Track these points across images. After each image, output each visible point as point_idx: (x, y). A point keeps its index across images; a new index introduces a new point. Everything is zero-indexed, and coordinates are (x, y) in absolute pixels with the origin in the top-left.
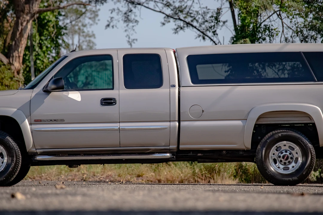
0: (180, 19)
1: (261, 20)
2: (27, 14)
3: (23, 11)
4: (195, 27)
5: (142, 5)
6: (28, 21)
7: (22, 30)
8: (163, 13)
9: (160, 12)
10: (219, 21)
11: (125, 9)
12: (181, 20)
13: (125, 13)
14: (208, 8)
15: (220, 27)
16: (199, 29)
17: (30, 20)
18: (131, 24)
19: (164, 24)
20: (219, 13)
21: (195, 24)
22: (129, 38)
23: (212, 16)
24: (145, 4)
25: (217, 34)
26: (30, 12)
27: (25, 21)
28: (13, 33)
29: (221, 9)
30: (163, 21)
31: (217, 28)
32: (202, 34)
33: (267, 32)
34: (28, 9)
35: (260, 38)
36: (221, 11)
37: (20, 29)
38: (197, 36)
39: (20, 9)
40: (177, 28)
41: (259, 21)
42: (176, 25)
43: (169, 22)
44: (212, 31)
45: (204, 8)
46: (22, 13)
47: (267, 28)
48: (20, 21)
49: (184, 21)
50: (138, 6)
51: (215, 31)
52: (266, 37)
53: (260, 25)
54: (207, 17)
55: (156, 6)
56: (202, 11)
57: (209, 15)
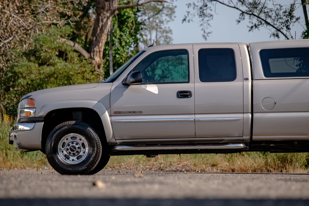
0: (253, 14)
2: (107, 11)
3: (103, 8)
4: (268, 24)
5: (217, 1)
6: (108, 18)
7: (102, 26)
8: (237, 9)
9: (235, 7)
10: (293, 17)
12: (255, 15)
13: (201, 8)
14: (281, 5)
15: (293, 22)
17: (110, 16)
18: (206, 19)
19: (239, 22)
20: (293, 8)
22: (204, 32)
23: (285, 12)
25: (290, 29)
26: (110, 9)
27: (105, 17)
28: (94, 29)
29: (294, 4)
30: (238, 19)
31: (291, 22)
34: (109, 6)
36: (294, 6)
37: (100, 25)
39: (101, 6)
40: (252, 26)
42: (250, 23)
43: (244, 19)
45: (277, 5)
46: (102, 10)
48: (100, 17)
49: (258, 17)
51: (289, 25)
54: (281, 12)
55: (231, 2)
56: (276, 8)
57: (283, 11)
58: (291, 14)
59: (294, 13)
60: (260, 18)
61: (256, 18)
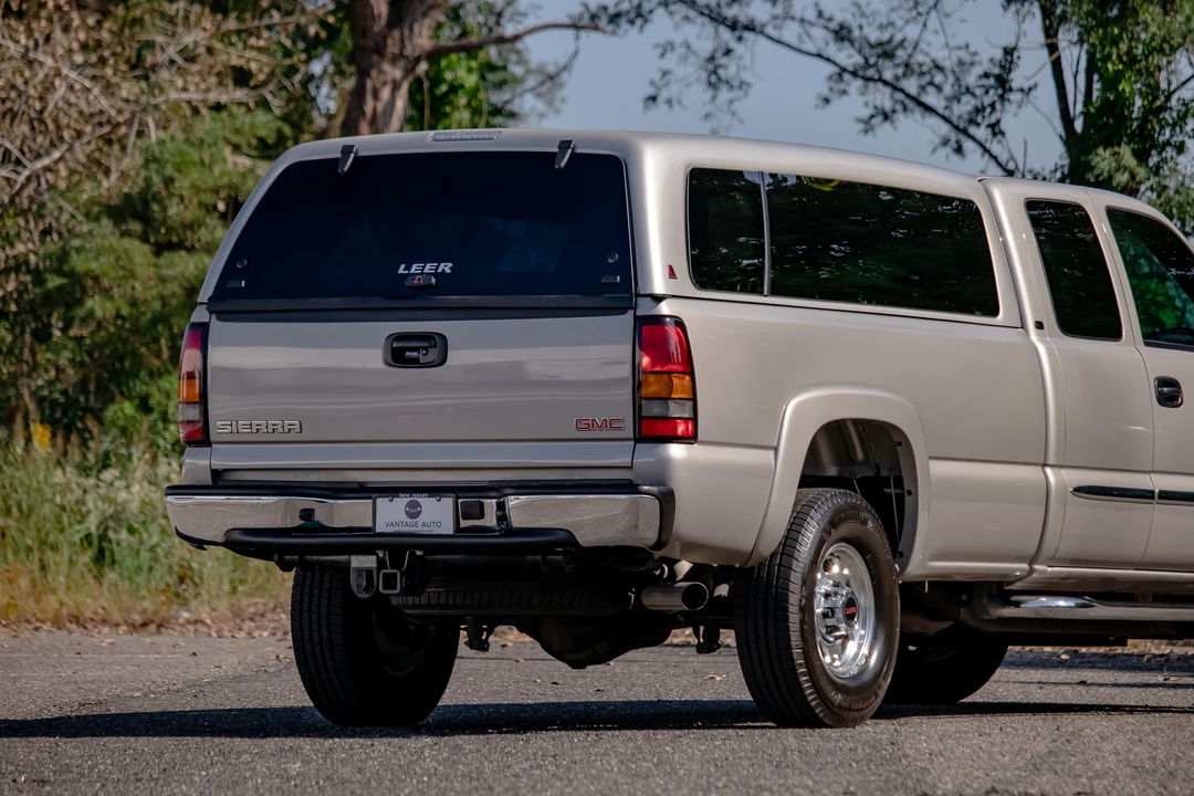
0: (880, 80)
1: (1169, 84)
2: (393, 61)
3: (379, 51)
4: (928, 109)
5: (762, 33)
6: (396, 85)
7: (375, 114)
8: (828, 60)
9: (819, 56)
10: (1011, 90)
11: (705, 47)
12: (886, 83)
13: (712, 59)
14: (972, 49)
16: (947, 113)
17: (402, 80)
19: (827, 101)
20: (1012, 62)
21: (931, 98)
23: (986, 75)
24: (769, 30)
25: (1002, 133)
26: (402, 55)
27: (385, 84)
29: (1014, 49)
30: (825, 92)
31: (1002, 111)
32: (953, 136)
34: (398, 43)
35: (1168, 143)
36: (1016, 54)
37: (369, 111)
38: (937, 140)
39: (370, 43)
40: (873, 116)
41: (1163, 85)
42: (866, 104)
43: (844, 92)
44: (986, 122)
45: (959, 48)
46: (375, 58)
48: (369, 83)
49: (895, 88)
50: (748, 35)
51: (998, 121)
52: (1186, 139)
53: (1168, 98)
54: (971, 79)
55: (805, 37)
56: (955, 59)
57: (977, 71)
58: (1002, 82)
59: (1017, 79)
60: (902, 90)
61: (888, 90)
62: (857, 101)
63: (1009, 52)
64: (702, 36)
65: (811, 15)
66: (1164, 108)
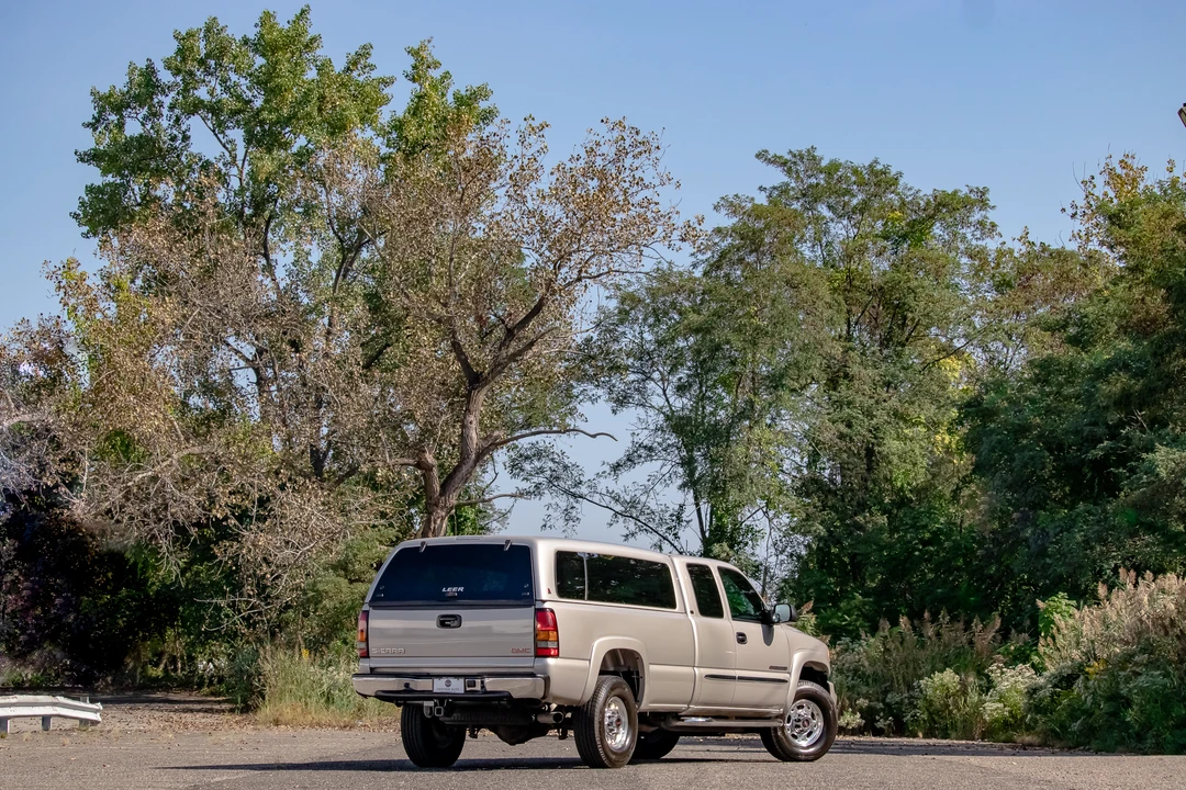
0: (631, 517)
1: (742, 519)
2: (442, 509)
3: (436, 505)
5: (586, 499)
6: (443, 518)
7: (434, 529)
8: (611, 509)
9: (608, 507)
10: (682, 521)
11: (563, 505)
12: (634, 518)
13: (566, 510)
14: (667, 506)
15: (682, 528)
16: (657, 530)
17: (445, 516)
18: (571, 523)
19: (610, 525)
20: (682, 510)
23: (671, 515)
24: (589, 498)
25: (678, 538)
26: (445, 507)
27: (438, 517)
28: (423, 533)
29: (683, 505)
30: (609, 521)
31: (679, 530)
33: (750, 535)
34: (444, 502)
35: (741, 542)
36: (683, 508)
37: (432, 528)
39: (433, 502)
41: (739, 520)
43: (617, 522)
44: (672, 534)
45: (662, 505)
46: (435, 508)
47: (750, 529)
49: (637, 520)
50: (581, 500)
51: (677, 534)
52: (748, 541)
53: (741, 525)
54: (667, 516)
55: (602, 500)
56: (660, 510)
57: (669, 513)
58: (679, 518)
59: (684, 517)
60: (640, 521)
61: (633, 521)
62: (622, 526)
63: (681, 506)
64: (563, 502)
65: (604, 492)
66: (739, 528)
